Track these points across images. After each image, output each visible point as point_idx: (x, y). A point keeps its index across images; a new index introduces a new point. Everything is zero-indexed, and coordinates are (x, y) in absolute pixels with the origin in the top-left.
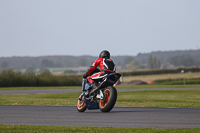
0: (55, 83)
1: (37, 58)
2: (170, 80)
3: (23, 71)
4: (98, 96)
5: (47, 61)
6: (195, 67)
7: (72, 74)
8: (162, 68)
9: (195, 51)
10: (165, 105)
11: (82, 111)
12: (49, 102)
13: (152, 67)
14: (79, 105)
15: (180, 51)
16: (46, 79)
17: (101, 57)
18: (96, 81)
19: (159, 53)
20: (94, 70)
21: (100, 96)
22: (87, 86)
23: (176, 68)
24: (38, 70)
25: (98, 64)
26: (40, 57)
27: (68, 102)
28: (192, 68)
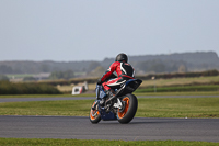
4: (115, 105)
6: (167, 73)
11: (96, 122)
12: (7, 112)
14: (93, 115)
16: (4, 87)
17: (118, 61)
18: (113, 88)
20: (110, 76)
21: (118, 105)
22: (102, 94)
23: (146, 74)
25: (114, 69)
27: (28, 112)
28: (163, 73)
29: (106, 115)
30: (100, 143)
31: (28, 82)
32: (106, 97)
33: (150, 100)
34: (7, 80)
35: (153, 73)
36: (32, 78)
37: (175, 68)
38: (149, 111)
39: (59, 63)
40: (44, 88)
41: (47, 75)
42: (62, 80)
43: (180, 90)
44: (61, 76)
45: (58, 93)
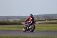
0: (10, 24)
1: (5, 17)
2: (43, 23)
3: (1, 20)
5: (8, 17)
6: (50, 19)
7: (15, 21)
8: (41, 19)
9: (50, 15)
10: (42, 30)
12: (8, 29)
13: (38, 19)
15: (46, 15)
16: (8, 22)
17: (30, 16)
19: (40, 15)
20: (28, 20)
23: (45, 19)
24: (5, 20)
25: (29, 18)
26: (6, 16)
27: (14, 29)
28: (49, 19)
29: (27, 30)
30: (33, 37)
31: (14, 21)
32: (27, 25)
33: (46, 26)
34: (8, 21)
35: (47, 19)
36: (15, 20)
37: (52, 18)
38: (45, 29)
39: (22, 16)
40: (18, 23)
41: (19, 20)
42: (23, 21)
43: (53, 24)
44: (23, 20)
45: (22, 24)
